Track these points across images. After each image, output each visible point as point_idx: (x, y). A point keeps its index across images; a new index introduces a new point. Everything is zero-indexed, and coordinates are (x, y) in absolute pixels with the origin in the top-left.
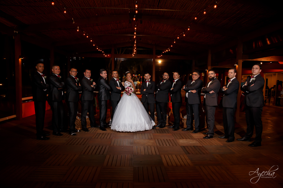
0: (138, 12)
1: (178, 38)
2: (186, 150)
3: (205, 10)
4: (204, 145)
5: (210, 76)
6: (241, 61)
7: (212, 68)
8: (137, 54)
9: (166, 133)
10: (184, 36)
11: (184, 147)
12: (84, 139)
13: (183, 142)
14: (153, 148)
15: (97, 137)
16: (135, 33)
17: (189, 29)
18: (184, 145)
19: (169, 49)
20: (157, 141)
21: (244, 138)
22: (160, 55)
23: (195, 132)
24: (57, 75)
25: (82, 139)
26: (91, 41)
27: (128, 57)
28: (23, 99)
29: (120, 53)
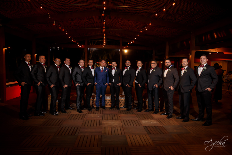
0: (106, 8)
1: (141, 32)
2: (148, 130)
3: (164, 7)
4: (163, 125)
5: (167, 65)
6: (193, 52)
7: (169, 57)
8: (107, 45)
9: (130, 114)
10: (146, 30)
11: (146, 127)
12: (59, 120)
13: (145, 122)
14: (119, 129)
15: (70, 118)
16: (104, 27)
17: (150, 24)
18: (146, 125)
19: (133, 41)
20: (123, 122)
21: (197, 118)
22: (125, 46)
23: (156, 113)
24: (42, 64)
25: (57, 120)
26: (67, 34)
27: (99, 47)
28: (7, 84)
29: (92, 44)
